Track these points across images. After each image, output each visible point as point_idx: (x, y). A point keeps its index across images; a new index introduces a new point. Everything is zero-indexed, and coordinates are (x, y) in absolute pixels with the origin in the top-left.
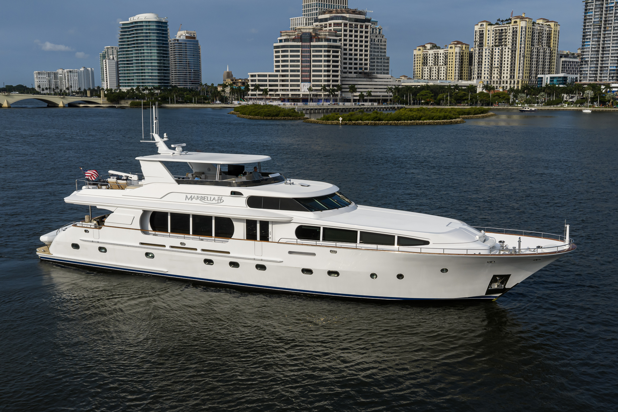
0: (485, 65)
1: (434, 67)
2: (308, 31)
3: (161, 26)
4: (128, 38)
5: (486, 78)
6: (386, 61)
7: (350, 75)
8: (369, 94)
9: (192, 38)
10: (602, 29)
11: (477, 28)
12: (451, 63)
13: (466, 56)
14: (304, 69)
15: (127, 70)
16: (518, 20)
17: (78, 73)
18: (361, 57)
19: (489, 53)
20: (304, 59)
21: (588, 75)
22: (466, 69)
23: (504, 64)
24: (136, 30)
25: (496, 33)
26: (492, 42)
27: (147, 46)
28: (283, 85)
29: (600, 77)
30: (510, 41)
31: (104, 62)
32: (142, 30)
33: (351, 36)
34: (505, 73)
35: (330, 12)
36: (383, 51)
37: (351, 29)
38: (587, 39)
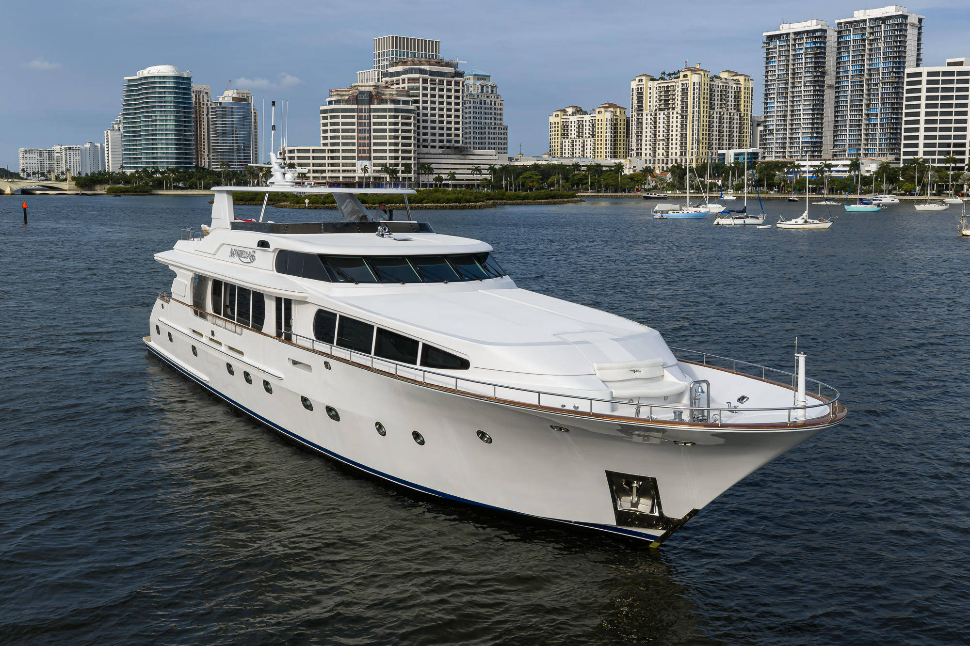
0: (646, 136)
1: (578, 140)
2: (367, 89)
3: (182, 83)
4: (135, 100)
5: (648, 155)
6: (502, 131)
7: (433, 150)
8: (452, 176)
9: (242, 101)
10: (790, 85)
11: (634, 85)
12: (600, 134)
13: (622, 125)
14: (361, 141)
15: (134, 145)
16: (689, 73)
17: (81, 150)
18: (449, 126)
19: (651, 119)
20: (360, 128)
21: (774, 150)
22: (622, 142)
23: (672, 135)
24: (146, 88)
25: (661, 92)
26: (655, 104)
27: (161, 111)
28: (332, 165)
29: (791, 152)
30: (680, 103)
31: (106, 135)
32: (154, 88)
33: (433, 96)
34: (674, 148)
35: (405, 63)
36: (498, 117)
37: (432, 86)
38: (771, 99)
